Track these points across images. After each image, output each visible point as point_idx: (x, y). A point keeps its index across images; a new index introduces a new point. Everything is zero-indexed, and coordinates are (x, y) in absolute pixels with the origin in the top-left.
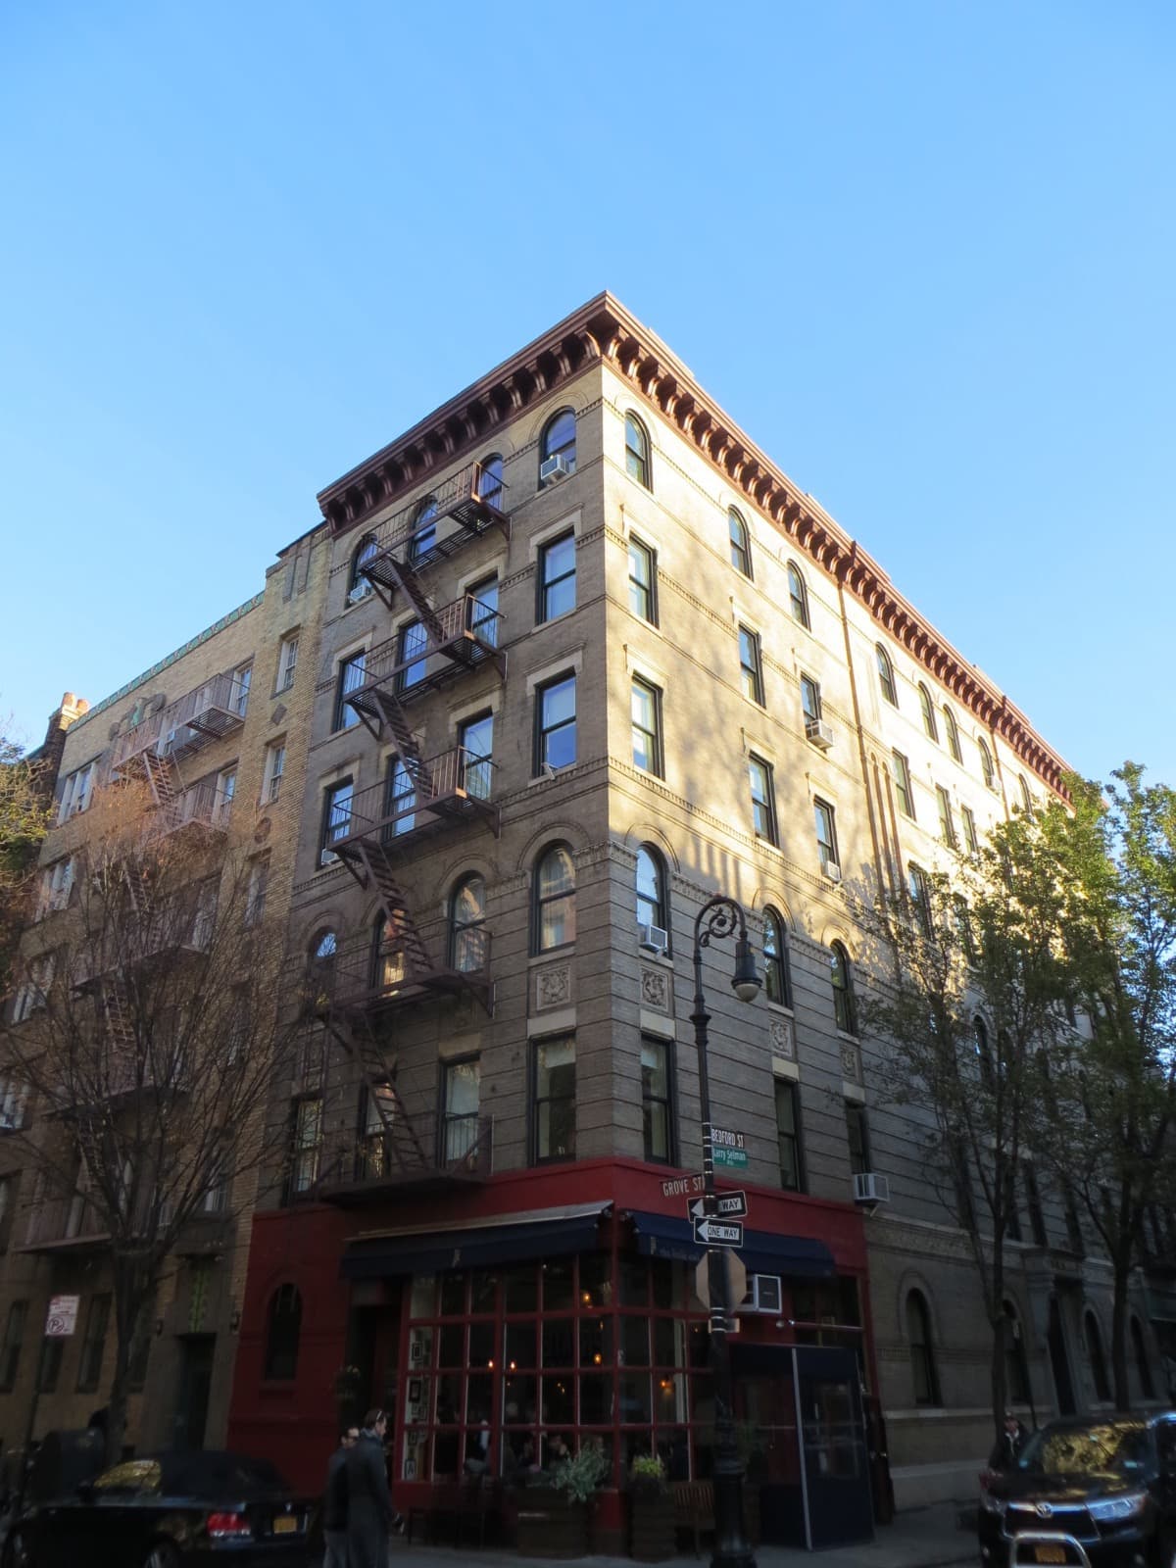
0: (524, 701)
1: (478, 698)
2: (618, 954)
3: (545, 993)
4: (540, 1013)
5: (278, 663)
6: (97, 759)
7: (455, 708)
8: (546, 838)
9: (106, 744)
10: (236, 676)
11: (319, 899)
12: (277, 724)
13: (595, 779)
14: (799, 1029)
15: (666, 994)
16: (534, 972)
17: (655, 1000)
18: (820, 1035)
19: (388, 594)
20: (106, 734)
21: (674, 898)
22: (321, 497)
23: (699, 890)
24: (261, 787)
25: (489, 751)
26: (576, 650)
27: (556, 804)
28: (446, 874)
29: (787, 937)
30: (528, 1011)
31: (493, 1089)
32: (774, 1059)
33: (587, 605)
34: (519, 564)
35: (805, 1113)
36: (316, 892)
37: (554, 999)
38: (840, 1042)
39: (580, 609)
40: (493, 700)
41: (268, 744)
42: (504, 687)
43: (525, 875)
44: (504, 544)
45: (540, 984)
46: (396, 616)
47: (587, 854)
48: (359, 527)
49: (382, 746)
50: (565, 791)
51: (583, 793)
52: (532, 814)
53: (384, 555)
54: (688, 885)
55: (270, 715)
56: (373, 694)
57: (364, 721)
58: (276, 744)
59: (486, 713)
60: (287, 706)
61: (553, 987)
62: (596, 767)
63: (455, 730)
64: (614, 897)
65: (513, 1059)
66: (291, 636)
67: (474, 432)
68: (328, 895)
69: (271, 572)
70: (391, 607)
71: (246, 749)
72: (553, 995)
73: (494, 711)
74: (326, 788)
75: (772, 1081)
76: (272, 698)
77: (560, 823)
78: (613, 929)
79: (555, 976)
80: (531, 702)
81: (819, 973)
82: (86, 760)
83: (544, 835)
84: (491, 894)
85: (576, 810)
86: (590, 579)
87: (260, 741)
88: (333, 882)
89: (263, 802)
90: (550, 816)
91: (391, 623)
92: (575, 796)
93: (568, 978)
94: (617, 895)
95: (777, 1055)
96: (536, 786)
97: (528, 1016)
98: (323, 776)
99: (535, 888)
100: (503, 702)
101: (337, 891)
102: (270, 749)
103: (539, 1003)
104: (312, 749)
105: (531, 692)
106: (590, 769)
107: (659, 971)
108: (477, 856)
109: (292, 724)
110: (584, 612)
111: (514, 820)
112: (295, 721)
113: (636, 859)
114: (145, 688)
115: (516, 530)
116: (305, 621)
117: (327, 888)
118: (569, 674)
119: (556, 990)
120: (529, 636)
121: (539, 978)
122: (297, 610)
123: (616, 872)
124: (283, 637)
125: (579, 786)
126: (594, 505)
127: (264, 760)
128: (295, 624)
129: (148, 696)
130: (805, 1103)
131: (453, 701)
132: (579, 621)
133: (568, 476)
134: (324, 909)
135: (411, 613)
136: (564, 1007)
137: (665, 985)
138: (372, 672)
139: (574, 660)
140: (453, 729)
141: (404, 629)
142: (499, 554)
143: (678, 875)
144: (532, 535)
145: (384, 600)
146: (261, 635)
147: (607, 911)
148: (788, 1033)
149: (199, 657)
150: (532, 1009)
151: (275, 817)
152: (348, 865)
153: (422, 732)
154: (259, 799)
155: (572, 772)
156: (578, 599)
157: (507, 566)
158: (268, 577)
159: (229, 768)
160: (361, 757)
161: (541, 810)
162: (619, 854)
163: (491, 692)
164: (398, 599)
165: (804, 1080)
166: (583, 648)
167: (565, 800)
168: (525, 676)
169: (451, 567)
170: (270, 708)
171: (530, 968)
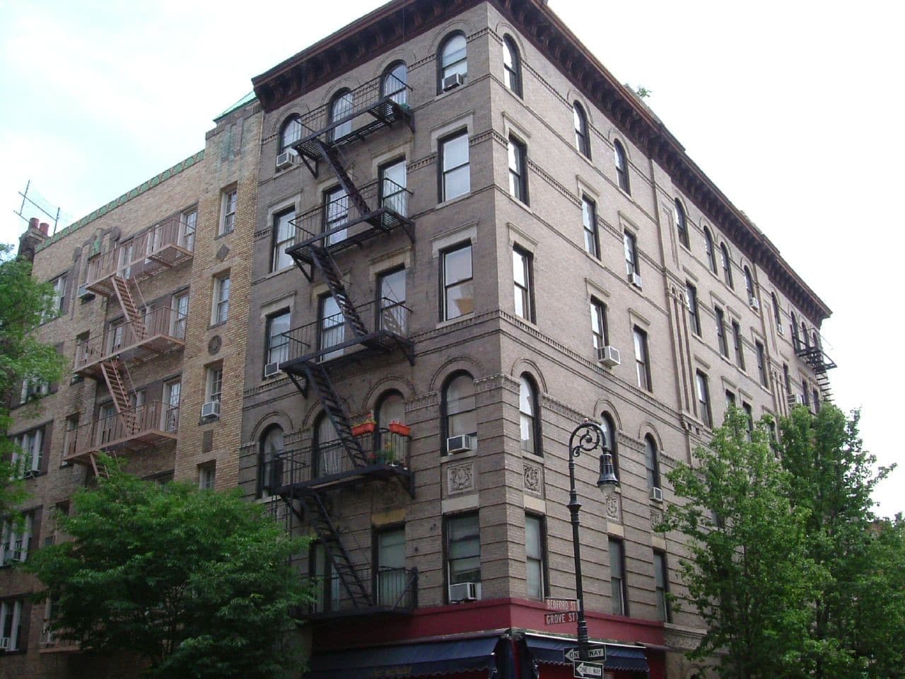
0: (430, 262)
1: (393, 256)
2: (509, 456)
3: (454, 482)
4: (450, 497)
5: (219, 211)
6: (64, 275)
7: (374, 262)
8: (452, 368)
9: (71, 263)
10: (182, 218)
11: (267, 402)
12: (222, 261)
13: (490, 327)
14: (624, 500)
15: (540, 481)
16: (445, 467)
17: (532, 487)
18: (637, 504)
19: (313, 164)
20: (71, 255)
21: (543, 412)
22: (255, 81)
23: (560, 405)
24: (210, 310)
25: (404, 299)
26: (472, 226)
27: (458, 344)
28: (372, 390)
29: (616, 434)
30: (441, 496)
31: (416, 550)
32: (609, 524)
33: (481, 191)
34: (421, 154)
35: (628, 560)
36: (264, 397)
37: (461, 487)
38: (650, 508)
39: (474, 194)
40: (406, 259)
41: (214, 276)
42: (413, 250)
43: (436, 395)
44: (410, 135)
45: (450, 476)
46: (321, 182)
47: (485, 382)
48: (286, 106)
49: (313, 287)
50: (466, 334)
51: (482, 336)
52: (439, 350)
53: (315, 138)
54: (553, 402)
55: (215, 253)
56: (310, 249)
57: (298, 265)
58: (222, 276)
59: (401, 267)
60: (230, 247)
61: (460, 478)
62: (490, 317)
63: (374, 279)
64: (505, 415)
65: (431, 529)
66: (229, 190)
67: (382, 41)
68: (274, 400)
69: (210, 136)
70: (316, 175)
71: (198, 279)
72: (460, 484)
73: (407, 266)
74: (266, 316)
75: (607, 539)
76: (216, 239)
77: (463, 358)
78: (505, 439)
79: (462, 471)
80: (436, 263)
81: (637, 459)
82: (54, 275)
83: (450, 366)
84: (410, 408)
85: (474, 349)
86: (481, 170)
87: (208, 273)
88: (277, 390)
89: (212, 323)
90: (454, 352)
91: (316, 188)
92: (473, 338)
93: (472, 472)
94: (507, 413)
95: (610, 520)
96: (443, 328)
97: (442, 499)
98: (263, 306)
99: (444, 406)
100: (414, 260)
101: (281, 398)
102: (216, 280)
103: (450, 489)
104: (255, 283)
105: (435, 253)
106: (486, 318)
107: (535, 466)
108: (396, 378)
109: (234, 262)
110: (477, 197)
111: (425, 353)
112: (237, 259)
113: (519, 386)
114: (102, 220)
115: (420, 123)
116: (241, 179)
117: (273, 394)
118: (467, 243)
119: (462, 481)
120: (432, 210)
121: (449, 472)
122: (234, 169)
123: (506, 396)
124: (223, 190)
125: (477, 331)
126: (483, 112)
127: (212, 288)
128: (233, 181)
129: (106, 228)
130: (628, 553)
131: (373, 256)
132: (474, 203)
133: (461, 86)
134: (272, 410)
135: (334, 181)
136: (469, 493)
137: (539, 476)
138: (301, 226)
139: (472, 234)
140: (372, 278)
141: (328, 193)
142: (406, 143)
143: (546, 395)
144: (433, 130)
145: (310, 168)
146: (203, 186)
147: (502, 426)
148: (617, 505)
149: (149, 200)
150: (445, 494)
151: (224, 335)
152: (291, 377)
153: (347, 278)
154: (209, 319)
155: (471, 319)
156: (472, 185)
157: (412, 152)
158: (206, 139)
159: (182, 293)
160: (296, 294)
161: (447, 346)
162: (508, 383)
163: (404, 252)
164: (322, 169)
165: (626, 538)
166: (478, 224)
167: (465, 341)
168: (431, 242)
169: (365, 149)
170: (215, 248)
171: (442, 464)
